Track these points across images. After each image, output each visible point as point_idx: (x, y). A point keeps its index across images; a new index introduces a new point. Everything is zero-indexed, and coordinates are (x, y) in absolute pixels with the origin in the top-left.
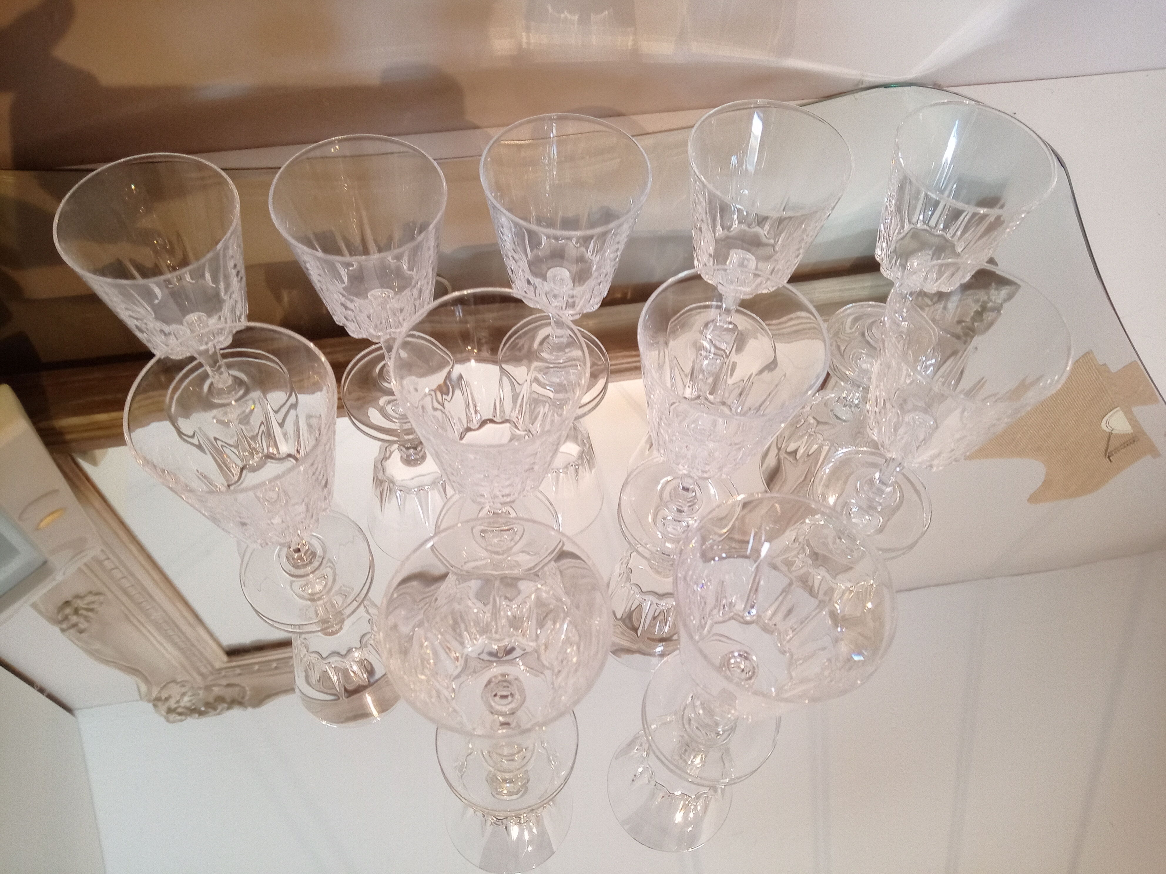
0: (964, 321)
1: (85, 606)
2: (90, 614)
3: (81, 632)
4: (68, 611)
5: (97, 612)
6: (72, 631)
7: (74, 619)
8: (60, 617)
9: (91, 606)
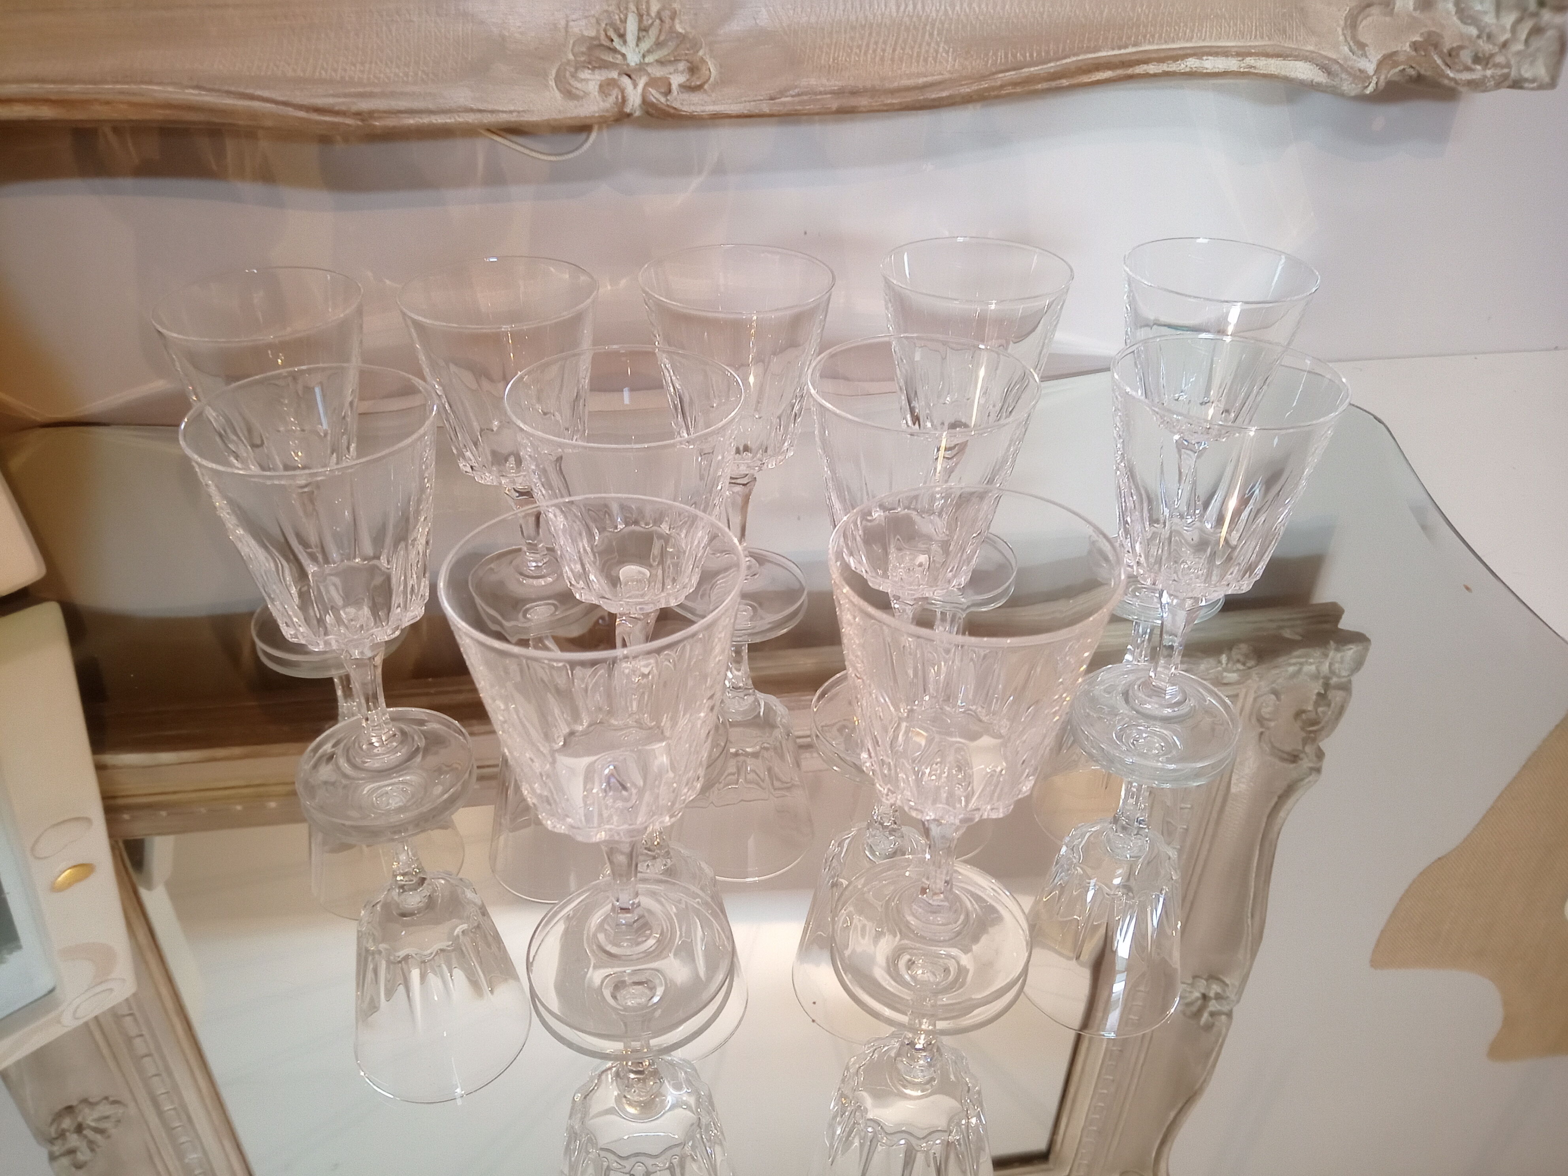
0: (1304, 712)
1: (93, 1124)
2: (98, 1138)
3: (79, 1166)
4: (67, 1123)
5: (109, 1137)
6: (65, 1161)
7: (74, 1140)
8: (53, 1131)
9: (102, 1125)
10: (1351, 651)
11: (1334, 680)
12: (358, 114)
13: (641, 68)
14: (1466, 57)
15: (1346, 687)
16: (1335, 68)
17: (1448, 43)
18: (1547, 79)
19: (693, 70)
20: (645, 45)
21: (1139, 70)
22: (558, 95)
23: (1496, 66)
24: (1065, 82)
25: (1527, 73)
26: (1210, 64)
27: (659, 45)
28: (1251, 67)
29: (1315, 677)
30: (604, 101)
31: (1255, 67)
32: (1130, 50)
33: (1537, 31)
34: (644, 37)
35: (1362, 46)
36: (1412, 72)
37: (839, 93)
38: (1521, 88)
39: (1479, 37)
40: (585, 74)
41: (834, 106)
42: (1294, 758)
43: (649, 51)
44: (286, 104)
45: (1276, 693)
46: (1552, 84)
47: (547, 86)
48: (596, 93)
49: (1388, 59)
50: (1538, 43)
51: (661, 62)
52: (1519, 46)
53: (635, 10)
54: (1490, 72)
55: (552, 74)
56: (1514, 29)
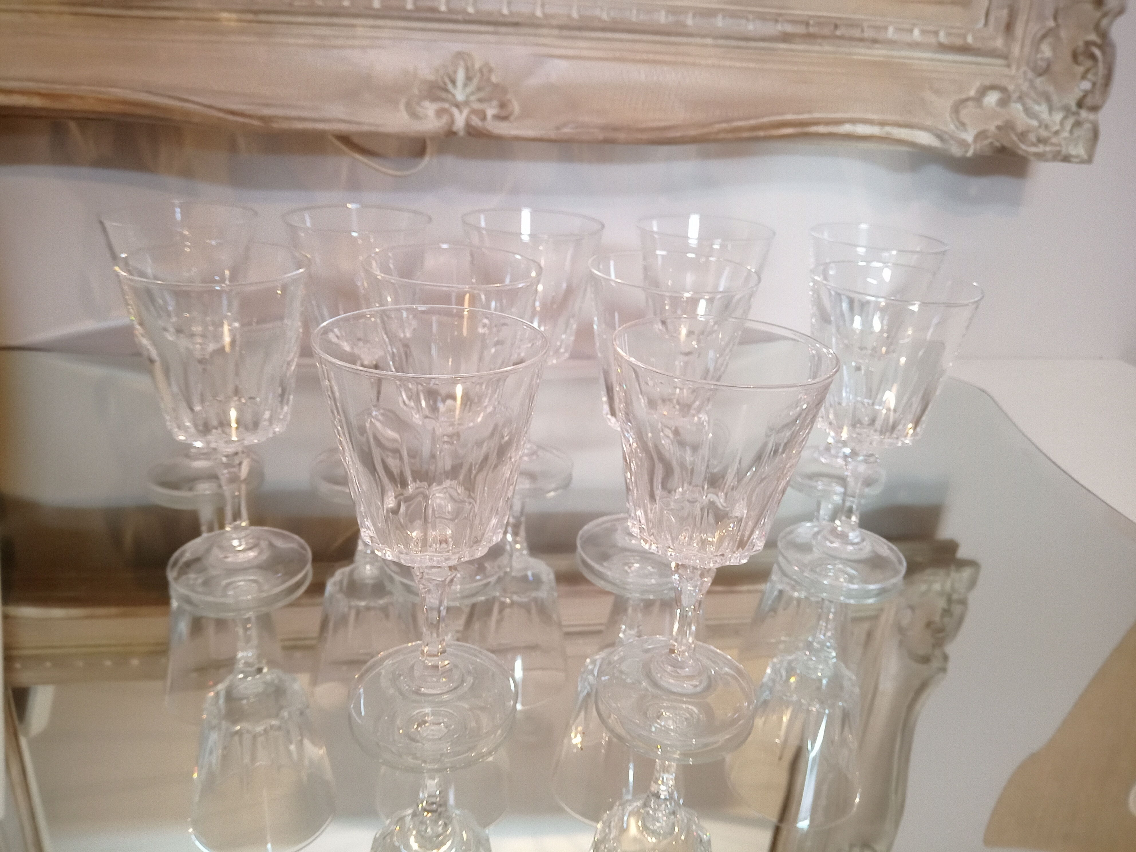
0: (933, 622)
10: (967, 573)
11: (955, 597)
12: (262, 118)
13: (467, 103)
14: (1032, 137)
15: (963, 602)
16: (946, 137)
17: (1020, 128)
18: (1085, 157)
19: (503, 105)
20: (469, 90)
21: (813, 129)
22: (406, 115)
23: (1053, 144)
24: (761, 133)
25: (1073, 151)
26: (861, 129)
27: (479, 89)
28: (886, 134)
29: (941, 594)
30: (438, 122)
32: (805, 115)
33: (1078, 124)
34: (469, 83)
35: (963, 124)
36: (997, 144)
37: (604, 128)
38: (1070, 161)
39: (1040, 127)
40: (426, 104)
41: (601, 136)
42: (926, 660)
43: (472, 93)
44: (210, 107)
45: (912, 608)
46: (1089, 160)
47: (398, 111)
48: (433, 116)
49: (981, 135)
50: (1077, 132)
51: (480, 100)
52: (1066, 134)
53: (464, 66)
54: (1048, 149)
55: (403, 101)
56: (1062, 123)
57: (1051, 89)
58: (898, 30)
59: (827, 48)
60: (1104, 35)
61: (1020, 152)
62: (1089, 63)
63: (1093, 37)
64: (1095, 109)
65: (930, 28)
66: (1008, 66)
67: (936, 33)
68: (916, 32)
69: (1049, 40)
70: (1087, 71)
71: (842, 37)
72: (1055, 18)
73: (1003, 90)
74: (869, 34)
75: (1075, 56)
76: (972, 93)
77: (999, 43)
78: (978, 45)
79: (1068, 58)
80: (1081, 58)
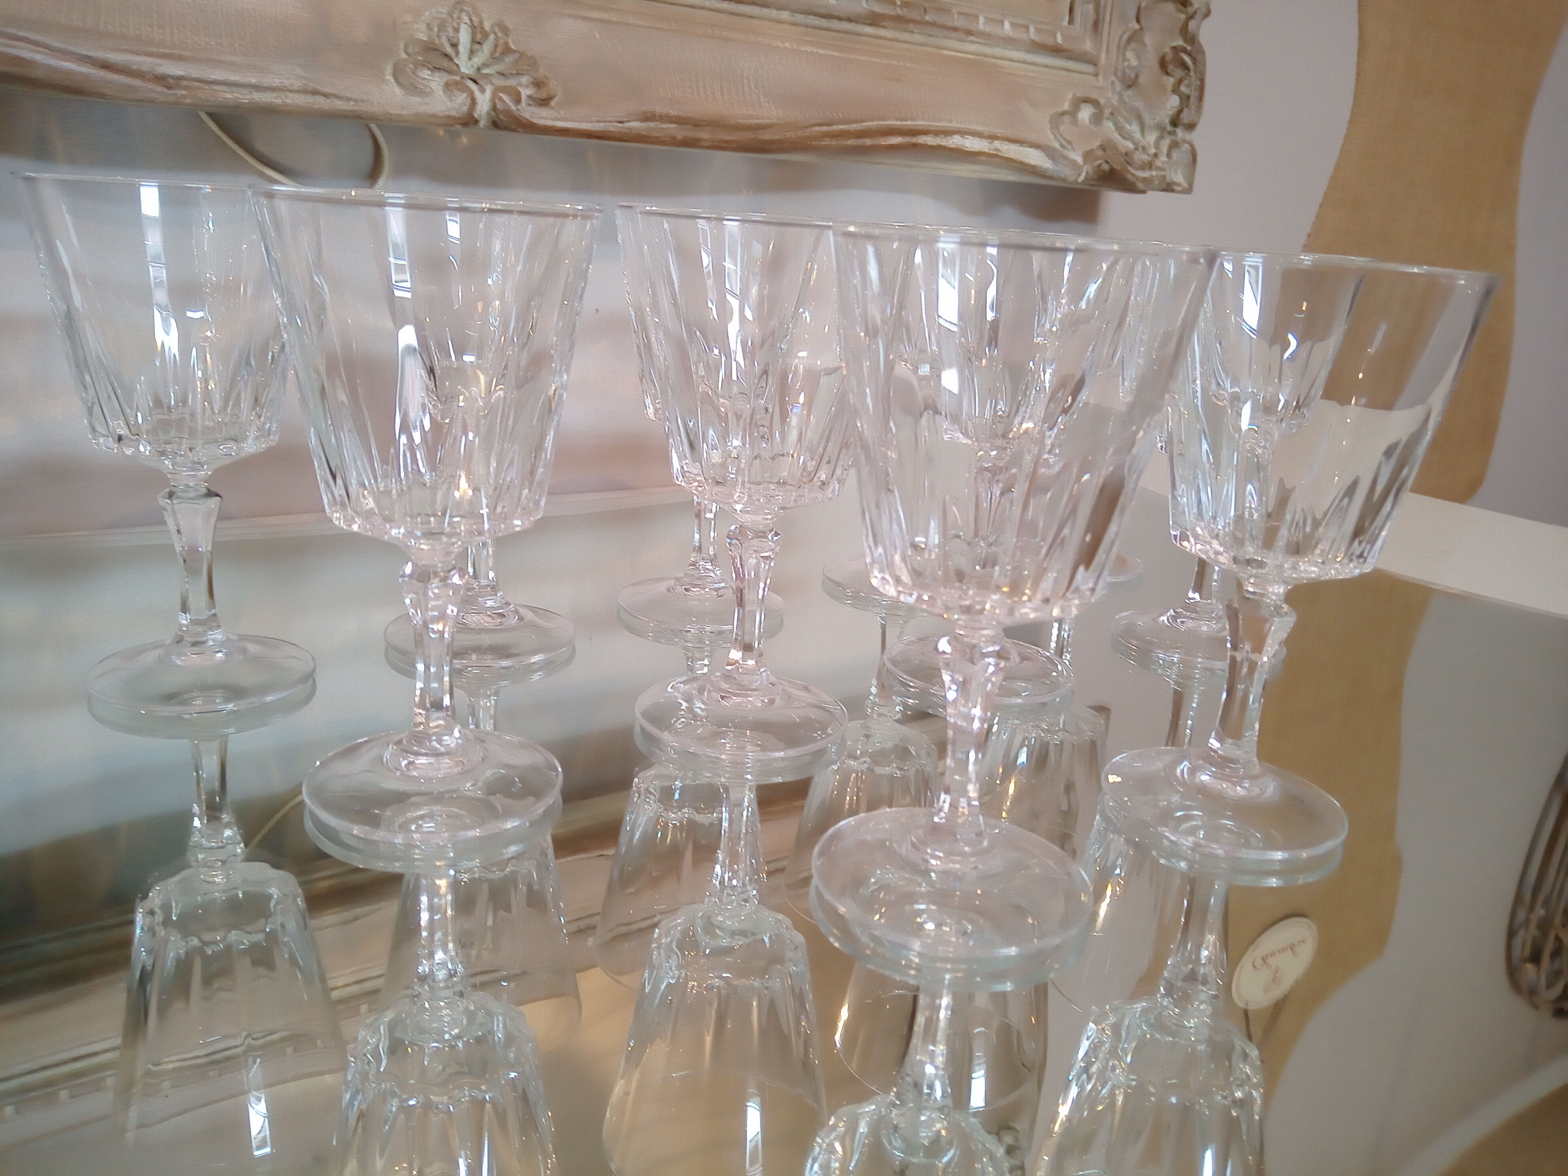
14: (1135, 160)
16: (1057, 158)
17: (1120, 150)
18: (1185, 184)
19: (538, 84)
20: (480, 58)
21: (922, 140)
22: (397, 90)
23: (1158, 168)
24: (868, 142)
25: (1175, 179)
26: (972, 144)
27: (496, 58)
28: (998, 150)
30: (451, 100)
31: (1000, 151)
32: (909, 123)
33: (1174, 145)
34: (478, 50)
35: (1068, 143)
36: (1106, 167)
37: (683, 123)
38: (1172, 191)
39: (1136, 149)
40: (427, 74)
46: (1189, 190)
47: (385, 81)
48: (441, 93)
49: (1087, 156)
50: (1176, 155)
51: (504, 75)
52: (1164, 158)
53: (468, 21)
54: (1154, 173)
55: (389, 69)
56: (1157, 145)
57: (1139, 104)
58: (988, 20)
59: (918, 38)
60: (1192, 39)
61: (1129, 177)
62: (1179, 73)
63: (1180, 42)
64: (1191, 127)
65: (1019, 21)
66: (1096, 75)
67: (1027, 28)
68: (1007, 25)
69: (1134, 45)
70: (1180, 81)
71: (933, 24)
72: (1138, 20)
73: (1095, 103)
74: (958, 22)
75: (1163, 64)
76: (1066, 106)
77: (1088, 45)
78: (1067, 46)
79: (1156, 66)
80: (1171, 67)
